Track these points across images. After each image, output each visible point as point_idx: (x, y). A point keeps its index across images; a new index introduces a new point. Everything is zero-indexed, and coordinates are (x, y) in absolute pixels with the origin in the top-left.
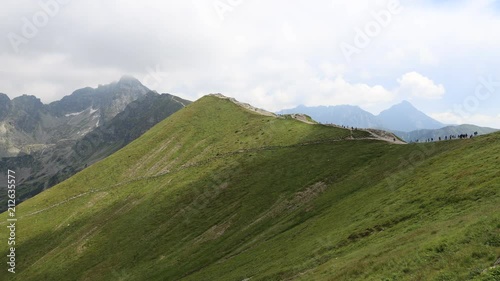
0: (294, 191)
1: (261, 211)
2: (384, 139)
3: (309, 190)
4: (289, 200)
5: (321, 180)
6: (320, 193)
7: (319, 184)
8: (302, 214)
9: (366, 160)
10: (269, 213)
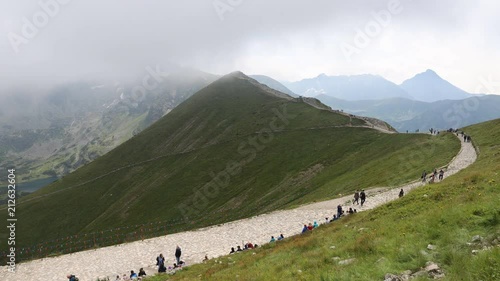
0: (297, 171)
1: (271, 186)
2: (375, 127)
3: (310, 170)
4: (294, 177)
5: (321, 162)
6: (318, 173)
7: (318, 165)
8: (301, 190)
9: (357, 146)
10: (277, 188)
